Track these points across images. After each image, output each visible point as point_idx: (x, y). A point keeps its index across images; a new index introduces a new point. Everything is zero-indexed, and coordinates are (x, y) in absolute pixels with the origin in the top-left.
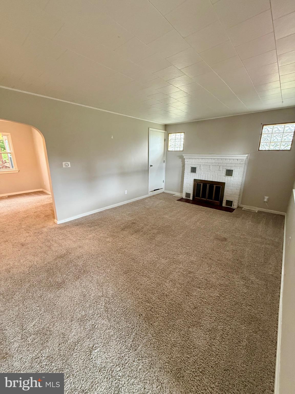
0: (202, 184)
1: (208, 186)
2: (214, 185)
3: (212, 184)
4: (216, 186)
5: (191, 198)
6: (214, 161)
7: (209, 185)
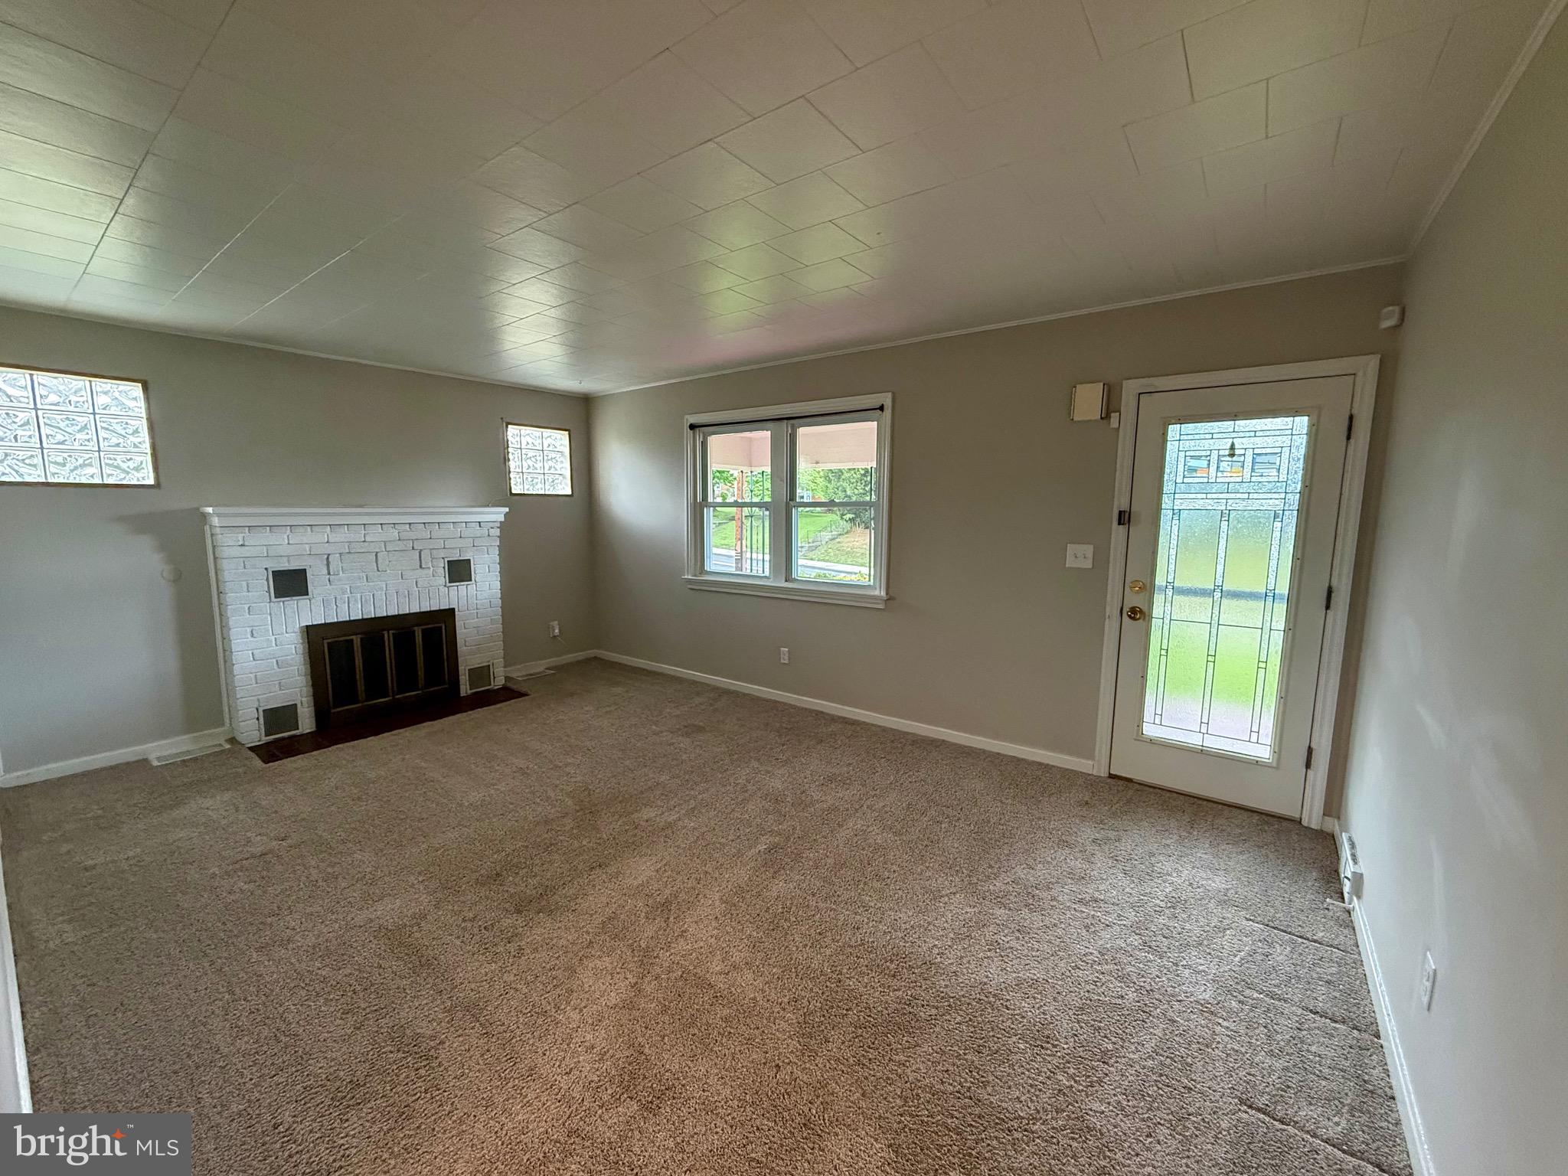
0: (357, 640)
1: (388, 637)
2: (416, 628)
3: (402, 627)
4: (423, 630)
5: (306, 723)
6: (394, 534)
7: (391, 632)
